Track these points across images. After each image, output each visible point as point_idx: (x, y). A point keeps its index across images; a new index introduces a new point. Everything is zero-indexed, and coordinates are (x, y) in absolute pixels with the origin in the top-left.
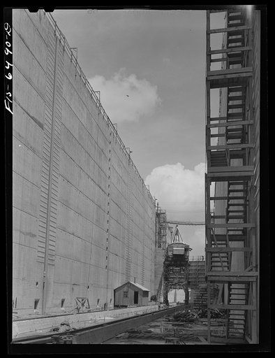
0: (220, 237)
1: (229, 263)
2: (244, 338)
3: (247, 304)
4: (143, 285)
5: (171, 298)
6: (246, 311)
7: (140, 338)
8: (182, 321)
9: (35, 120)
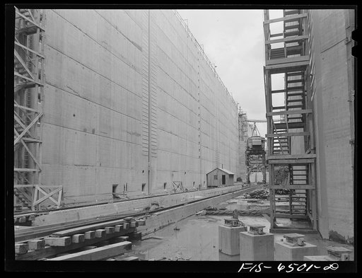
0: (278, 126)
1: (289, 147)
2: (306, 214)
3: (308, 183)
4: (230, 170)
5: (252, 179)
6: (307, 190)
7: (216, 214)
8: (257, 198)
9: (135, 44)
